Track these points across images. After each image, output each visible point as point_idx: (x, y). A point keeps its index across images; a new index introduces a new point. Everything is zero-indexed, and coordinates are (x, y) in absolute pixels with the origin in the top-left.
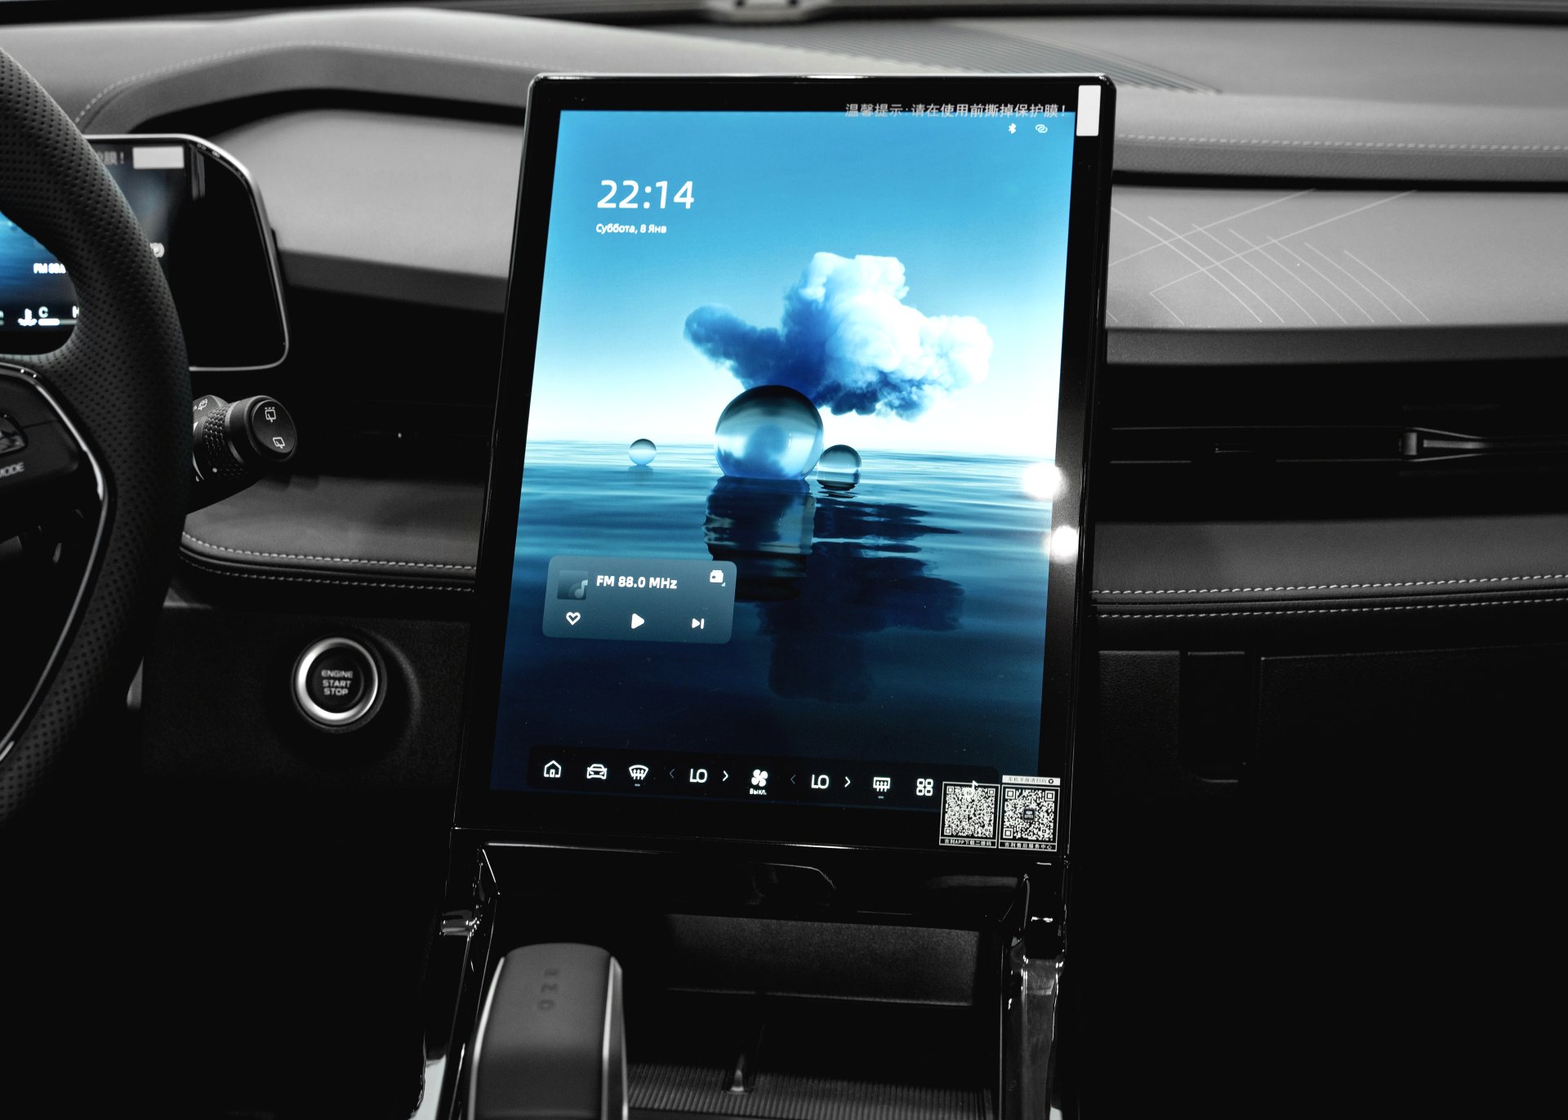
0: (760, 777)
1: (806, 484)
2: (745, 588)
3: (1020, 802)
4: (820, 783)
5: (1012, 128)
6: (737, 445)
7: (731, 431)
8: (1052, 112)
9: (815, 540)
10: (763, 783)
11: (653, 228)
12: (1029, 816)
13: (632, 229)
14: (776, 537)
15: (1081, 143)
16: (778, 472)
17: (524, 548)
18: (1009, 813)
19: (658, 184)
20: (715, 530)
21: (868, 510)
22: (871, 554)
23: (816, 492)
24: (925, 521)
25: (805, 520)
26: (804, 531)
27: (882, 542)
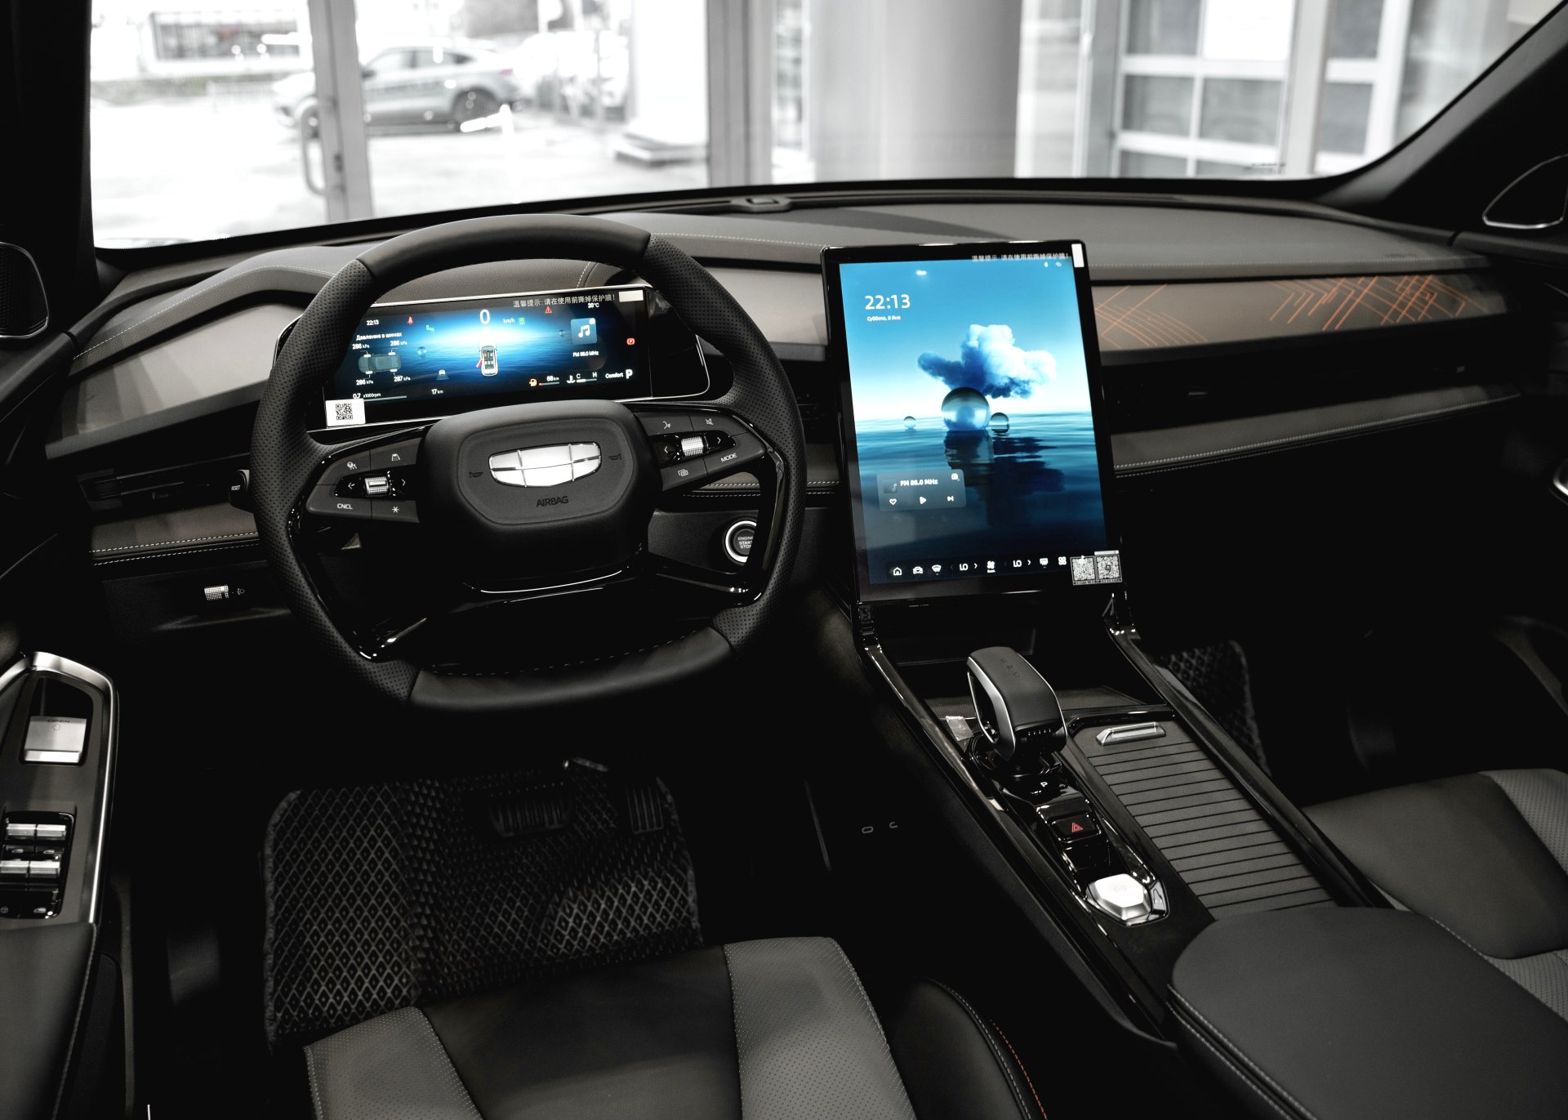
0: (991, 565)
1: (987, 432)
2: (969, 480)
3: (1104, 562)
4: (1017, 564)
5: (1046, 265)
6: (952, 416)
7: (948, 410)
8: (1062, 256)
9: (995, 456)
10: (993, 567)
11: (894, 318)
12: (1108, 568)
13: (884, 319)
14: (978, 456)
15: (1077, 271)
16: (973, 427)
17: (865, 470)
18: (1100, 568)
19: (892, 297)
20: (950, 455)
21: (1016, 441)
22: (1021, 460)
23: (992, 434)
24: (1042, 444)
25: (989, 448)
26: (990, 452)
27: (1025, 454)
